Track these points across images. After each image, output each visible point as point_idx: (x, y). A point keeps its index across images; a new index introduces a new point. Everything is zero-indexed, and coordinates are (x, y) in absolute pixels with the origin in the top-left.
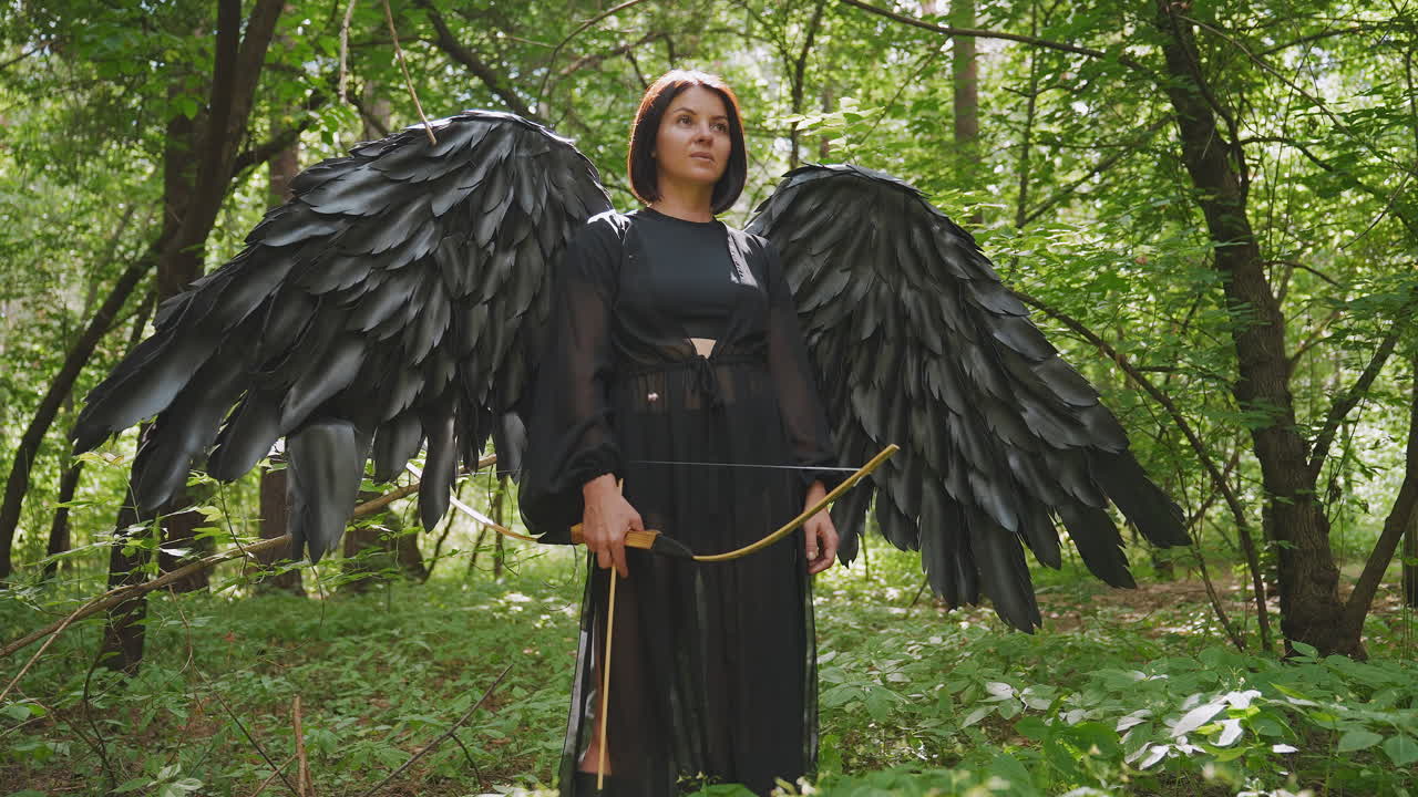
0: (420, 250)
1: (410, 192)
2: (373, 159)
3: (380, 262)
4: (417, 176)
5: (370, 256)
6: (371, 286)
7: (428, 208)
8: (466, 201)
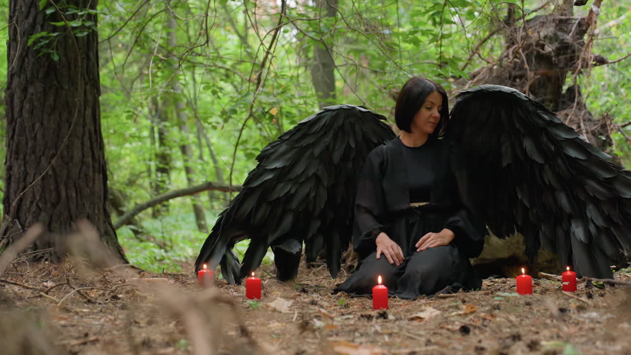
0: (311, 172)
1: (303, 150)
2: (287, 140)
3: (295, 181)
4: (304, 143)
5: (290, 180)
6: (293, 191)
7: (312, 154)
8: (327, 147)
